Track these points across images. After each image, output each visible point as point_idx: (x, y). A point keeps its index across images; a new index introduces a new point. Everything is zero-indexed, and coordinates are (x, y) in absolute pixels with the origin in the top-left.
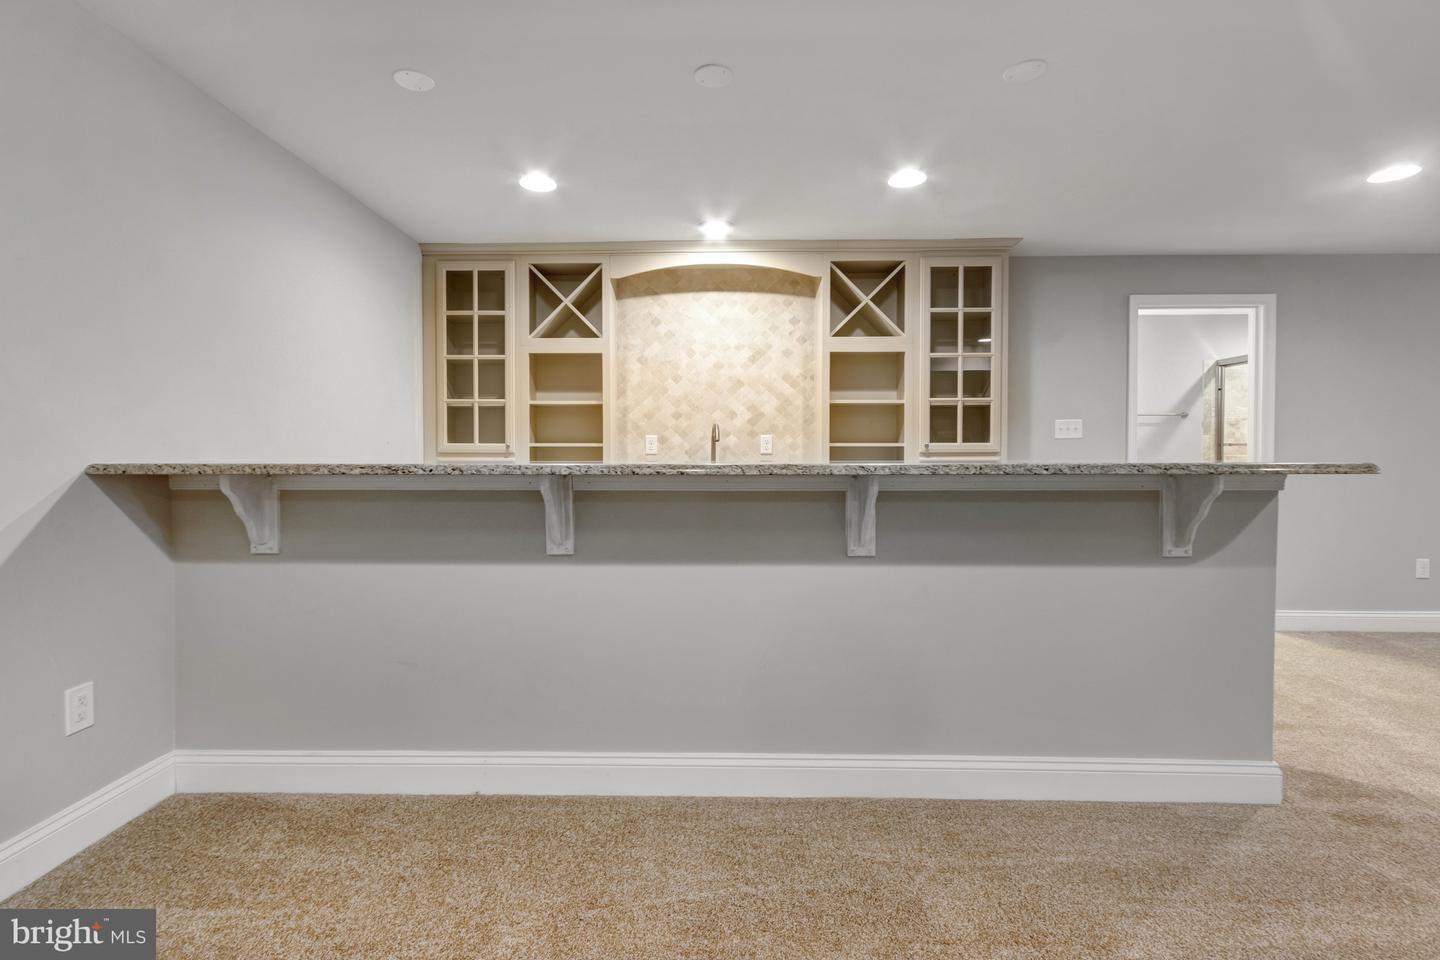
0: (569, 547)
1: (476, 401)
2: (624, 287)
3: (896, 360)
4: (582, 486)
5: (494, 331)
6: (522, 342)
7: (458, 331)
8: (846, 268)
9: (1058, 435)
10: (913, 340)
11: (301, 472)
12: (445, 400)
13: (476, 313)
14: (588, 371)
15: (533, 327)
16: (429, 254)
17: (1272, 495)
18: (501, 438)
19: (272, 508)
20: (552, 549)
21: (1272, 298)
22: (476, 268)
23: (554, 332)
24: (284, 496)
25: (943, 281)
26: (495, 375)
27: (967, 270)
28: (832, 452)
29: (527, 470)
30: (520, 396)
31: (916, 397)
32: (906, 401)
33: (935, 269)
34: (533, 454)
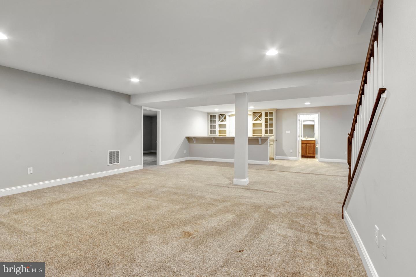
0: (214, 143)
1: (213, 130)
2: (229, 116)
3: (261, 124)
4: (216, 138)
5: (215, 122)
6: (218, 123)
7: (211, 122)
8: (254, 113)
9: (286, 133)
10: (262, 121)
11: (197, 137)
12: (210, 130)
13: (213, 120)
14: (225, 126)
15: (219, 121)
16: (208, 114)
17: (267, 139)
18: (215, 134)
19: (195, 140)
20: (213, 143)
21: (319, 113)
22: (213, 115)
23: (222, 121)
24: (196, 139)
26: (215, 127)
27: (269, 112)
28: (253, 135)
29: (218, 137)
30: (217, 129)
31: (263, 128)
32: (262, 129)
33: (265, 113)
34: (219, 136)
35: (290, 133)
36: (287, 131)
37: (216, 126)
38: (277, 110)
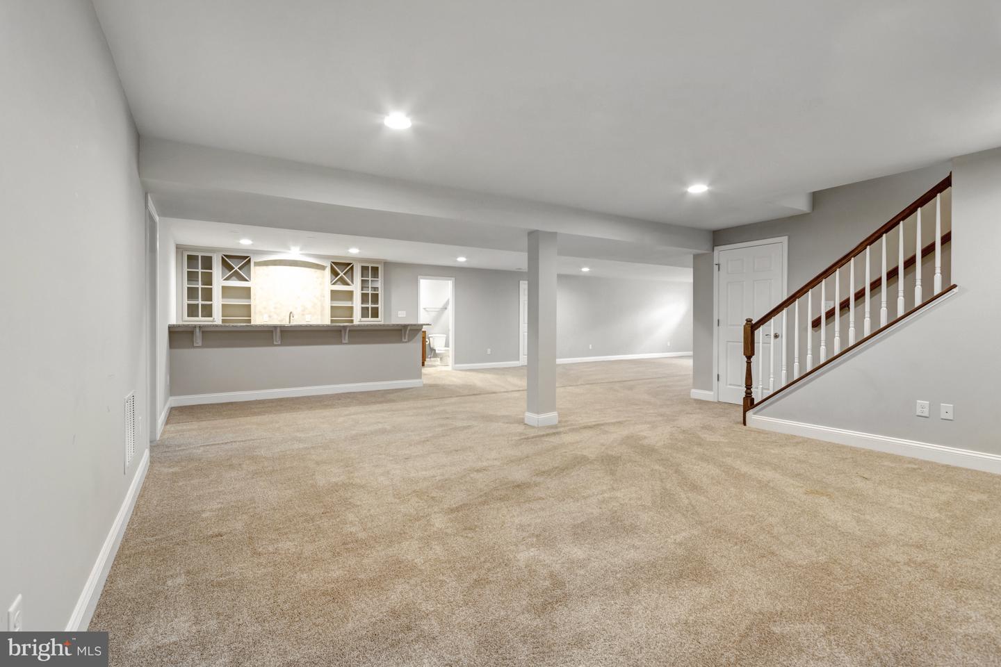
1: (200, 302)
3: (351, 292)
5: (208, 277)
6: (219, 280)
7: (192, 276)
8: (335, 264)
9: (399, 316)
10: (356, 287)
12: (186, 301)
13: (200, 271)
14: (247, 292)
15: (223, 277)
16: (180, 248)
18: (210, 316)
22: (200, 254)
23: (231, 278)
25: (364, 269)
26: (208, 293)
27: (372, 267)
28: (332, 321)
29: (221, 326)
30: (217, 301)
31: (357, 304)
32: (354, 305)
33: (362, 267)
34: (223, 321)
35: (405, 316)
36: (399, 312)
37: (213, 289)
38: (387, 264)
